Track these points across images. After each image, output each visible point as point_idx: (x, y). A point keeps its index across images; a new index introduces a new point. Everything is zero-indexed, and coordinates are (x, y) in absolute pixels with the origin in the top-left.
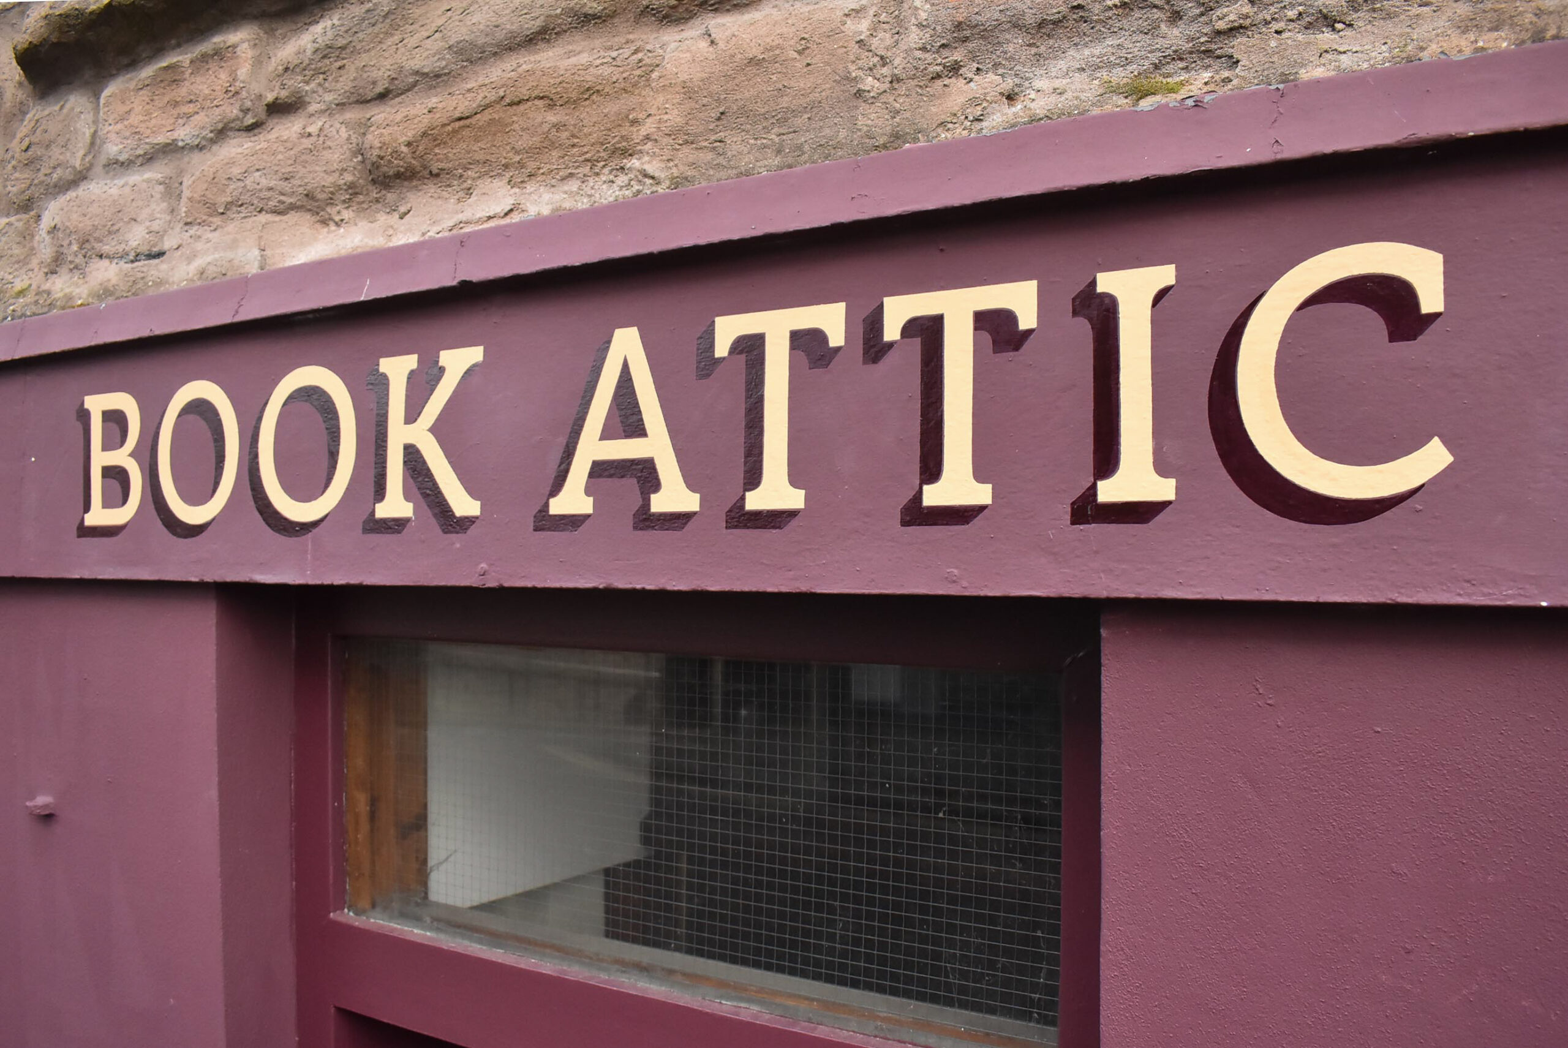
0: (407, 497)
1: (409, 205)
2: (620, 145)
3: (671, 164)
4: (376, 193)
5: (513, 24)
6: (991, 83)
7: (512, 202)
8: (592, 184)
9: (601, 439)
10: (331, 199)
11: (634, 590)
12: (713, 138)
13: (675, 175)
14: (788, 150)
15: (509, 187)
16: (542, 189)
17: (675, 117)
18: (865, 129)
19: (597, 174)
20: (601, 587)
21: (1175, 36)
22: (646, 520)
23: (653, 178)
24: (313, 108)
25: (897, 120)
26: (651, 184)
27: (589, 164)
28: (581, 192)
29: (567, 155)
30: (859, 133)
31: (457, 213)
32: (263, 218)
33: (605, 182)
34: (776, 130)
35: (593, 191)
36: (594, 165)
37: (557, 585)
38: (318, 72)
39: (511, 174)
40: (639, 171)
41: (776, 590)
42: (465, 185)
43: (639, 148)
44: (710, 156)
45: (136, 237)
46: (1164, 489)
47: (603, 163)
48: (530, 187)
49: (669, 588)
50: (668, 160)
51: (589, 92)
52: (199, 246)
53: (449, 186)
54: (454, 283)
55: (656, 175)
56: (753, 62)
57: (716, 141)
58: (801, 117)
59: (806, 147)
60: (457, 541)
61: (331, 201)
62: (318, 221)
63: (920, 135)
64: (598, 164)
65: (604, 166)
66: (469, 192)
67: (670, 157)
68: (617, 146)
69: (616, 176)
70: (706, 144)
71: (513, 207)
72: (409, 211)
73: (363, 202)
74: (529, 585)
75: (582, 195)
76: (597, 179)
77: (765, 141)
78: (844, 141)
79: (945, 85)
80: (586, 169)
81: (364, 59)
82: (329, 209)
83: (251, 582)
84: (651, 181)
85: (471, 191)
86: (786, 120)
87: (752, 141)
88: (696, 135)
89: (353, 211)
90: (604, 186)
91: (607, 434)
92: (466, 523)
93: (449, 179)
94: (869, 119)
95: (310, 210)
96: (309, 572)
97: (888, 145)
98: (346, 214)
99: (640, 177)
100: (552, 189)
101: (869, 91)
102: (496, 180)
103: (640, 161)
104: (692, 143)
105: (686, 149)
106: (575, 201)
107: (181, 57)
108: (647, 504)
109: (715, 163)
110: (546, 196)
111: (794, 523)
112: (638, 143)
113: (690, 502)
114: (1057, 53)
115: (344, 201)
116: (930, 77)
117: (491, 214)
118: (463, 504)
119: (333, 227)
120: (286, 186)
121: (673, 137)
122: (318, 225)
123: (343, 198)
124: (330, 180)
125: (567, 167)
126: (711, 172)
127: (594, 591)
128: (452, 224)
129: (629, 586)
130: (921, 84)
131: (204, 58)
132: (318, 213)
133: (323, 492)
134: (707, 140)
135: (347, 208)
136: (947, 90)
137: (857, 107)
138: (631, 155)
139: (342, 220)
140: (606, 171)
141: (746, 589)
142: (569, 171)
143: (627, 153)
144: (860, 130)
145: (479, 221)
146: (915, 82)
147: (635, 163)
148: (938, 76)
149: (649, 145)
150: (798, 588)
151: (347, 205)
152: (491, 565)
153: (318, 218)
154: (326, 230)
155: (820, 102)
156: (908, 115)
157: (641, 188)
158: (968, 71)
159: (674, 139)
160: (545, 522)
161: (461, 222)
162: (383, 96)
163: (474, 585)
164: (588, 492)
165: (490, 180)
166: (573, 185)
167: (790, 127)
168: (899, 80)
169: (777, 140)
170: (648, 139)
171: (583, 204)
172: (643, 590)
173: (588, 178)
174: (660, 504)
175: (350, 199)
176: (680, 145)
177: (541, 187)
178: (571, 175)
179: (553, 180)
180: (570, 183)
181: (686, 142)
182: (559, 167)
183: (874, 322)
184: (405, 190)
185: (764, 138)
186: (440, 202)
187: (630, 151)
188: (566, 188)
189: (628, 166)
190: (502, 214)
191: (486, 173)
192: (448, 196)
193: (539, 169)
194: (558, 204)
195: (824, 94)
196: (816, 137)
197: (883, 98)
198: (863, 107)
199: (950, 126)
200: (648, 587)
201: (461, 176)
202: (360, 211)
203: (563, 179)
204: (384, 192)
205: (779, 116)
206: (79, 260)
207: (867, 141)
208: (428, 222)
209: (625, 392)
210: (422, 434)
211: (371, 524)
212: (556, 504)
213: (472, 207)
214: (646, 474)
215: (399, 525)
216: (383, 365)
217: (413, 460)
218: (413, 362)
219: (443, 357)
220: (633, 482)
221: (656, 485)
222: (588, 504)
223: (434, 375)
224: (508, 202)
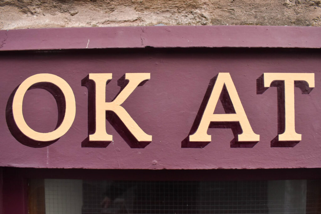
0: (108, 132)
1: (76, 11)
2: (193, 4)
3: (212, 14)
4: (55, 4)
7: (137, 17)
8: (177, 16)
9: (214, 113)
10: (31, 3)
11: (232, 170)
12: (229, 8)
13: (214, 18)
14: (259, 18)
15: (135, 11)
16: (152, 14)
18: (287, 16)
19: (179, 12)
20: (216, 168)
22: (236, 144)
23: (205, 18)
25: (299, 15)
26: (205, 20)
27: (177, 8)
28: (172, 18)
29: (166, 3)
30: (285, 17)
31: (106, 17)
33: (183, 16)
34: (254, 10)
35: (177, 18)
36: (179, 9)
37: (195, 168)
39: (136, 6)
40: (200, 14)
41: (291, 168)
42: (110, 7)
43: (201, 6)
44: (228, 14)
47: (183, 9)
48: (146, 12)
49: (248, 168)
50: (211, 13)
53: (101, 6)
54: (143, 46)
55: (207, 17)
57: (231, 9)
58: (263, 8)
59: (266, 18)
60: (139, 151)
62: (21, 11)
63: (307, 21)
64: (181, 9)
65: (184, 10)
66: (112, 10)
67: (212, 12)
68: (191, 4)
69: (188, 15)
70: (226, 10)
71: (137, 18)
72: (77, 13)
73: (47, 6)
74: (180, 168)
75: (172, 19)
76: (179, 14)
77: (250, 13)
78: (280, 18)
79: (315, 8)
80: (176, 10)
82: (29, 7)
83: (9, 166)
84: (205, 19)
85: (114, 9)
86: (258, 7)
87: (245, 12)
88: (223, 6)
89: (41, 9)
90: (183, 17)
91: (216, 112)
92: (144, 144)
93: (101, 3)
94: (288, 13)
95: (17, 6)
96: (47, 163)
97: (295, 22)
98: (38, 10)
99: (200, 17)
100: (157, 15)
101: (289, 4)
102: (126, 7)
103: (200, 11)
104: (221, 8)
105: (218, 10)
106: (169, 21)
108: (236, 138)
109: (230, 17)
110: (154, 17)
111: (298, 145)
112: (201, 4)
113: (256, 138)
115: (37, 5)
116: (310, 4)
117: (127, 20)
118: (141, 135)
119: (29, 14)
121: (214, 5)
122: (21, 13)
123: (37, 3)
125: (166, 8)
126: (229, 20)
127: (213, 170)
128: (104, 21)
129: (229, 168)
130: (307, 6)
132: (22, 8)
133: (55, 129)
134: (226, 8)
135: (38, 8)
136: (315, 9)
137: (284, 9)
138: (196, 8)
139: (35, 12)
140: (184, 12)
141: (280, 168)
142: (167, 9)
143: (195, 7)
144: (285, 16)
145: (120, 22)
146: (304, 5)
147: (198, 11)
148: (313, 5)
149: (205, 6)
150: (300, 167)
151: (38, 6)
152: (159, 161)
153: (22, 10)
154: (26, 15)
155: (270, 4)
156: (302, 14)
157: (200, 20)
159: (214, 6)
160: (186, 144)
161: (108, 21)
163: (149, 169)
164: (208, 133)
165: (124, 7)
166: (168, 15)
167: (259, 10)
168: (299, 3)
169: (254, 13)
170: (205, 4)
171: (173, 23)
172: (236, 169)
173: (175, 13)
174: (241, 138)
175: (41, 4)
176: (216, 8)
177: (152, 13)
178: (168, 11)
179: (158, 12)
180: (166, 14)
181: (218, 8)
182: (162, 7)
184: (74, 4)
185: (250, 12)
186: (94, 11)
187: (196, 7)
188: (164, 15)
189: (195, 11)
190: (132, 21)
191: (123, 4)
192: (99, 10)
193: (151, 6)
194: (160, 21)
195: (271, 2)
196: (270, 15)
197: (293, 8)
198: (286, 9)
199: (316, 20)
200: (238, 168)
201: (109, 3)
202: (46, 9)
203: (163, 12)
204: (60, 4)
205: (256, 6)
207: (288, 20)
208: (89, 19)
209: (225, 97)
210: (117, 107)
211: (87, 143)
212: (193, 138)
213: (115, 16)
214: (236, 127)
215: (103, 144)
216: (92, 76)
217: (111, 117)
218: (109, 76)
219: (128, 76)
220: (230, 130)
221: (241, 132)
222: (208, 138)
223: (123, 83)
224: (135, 17)
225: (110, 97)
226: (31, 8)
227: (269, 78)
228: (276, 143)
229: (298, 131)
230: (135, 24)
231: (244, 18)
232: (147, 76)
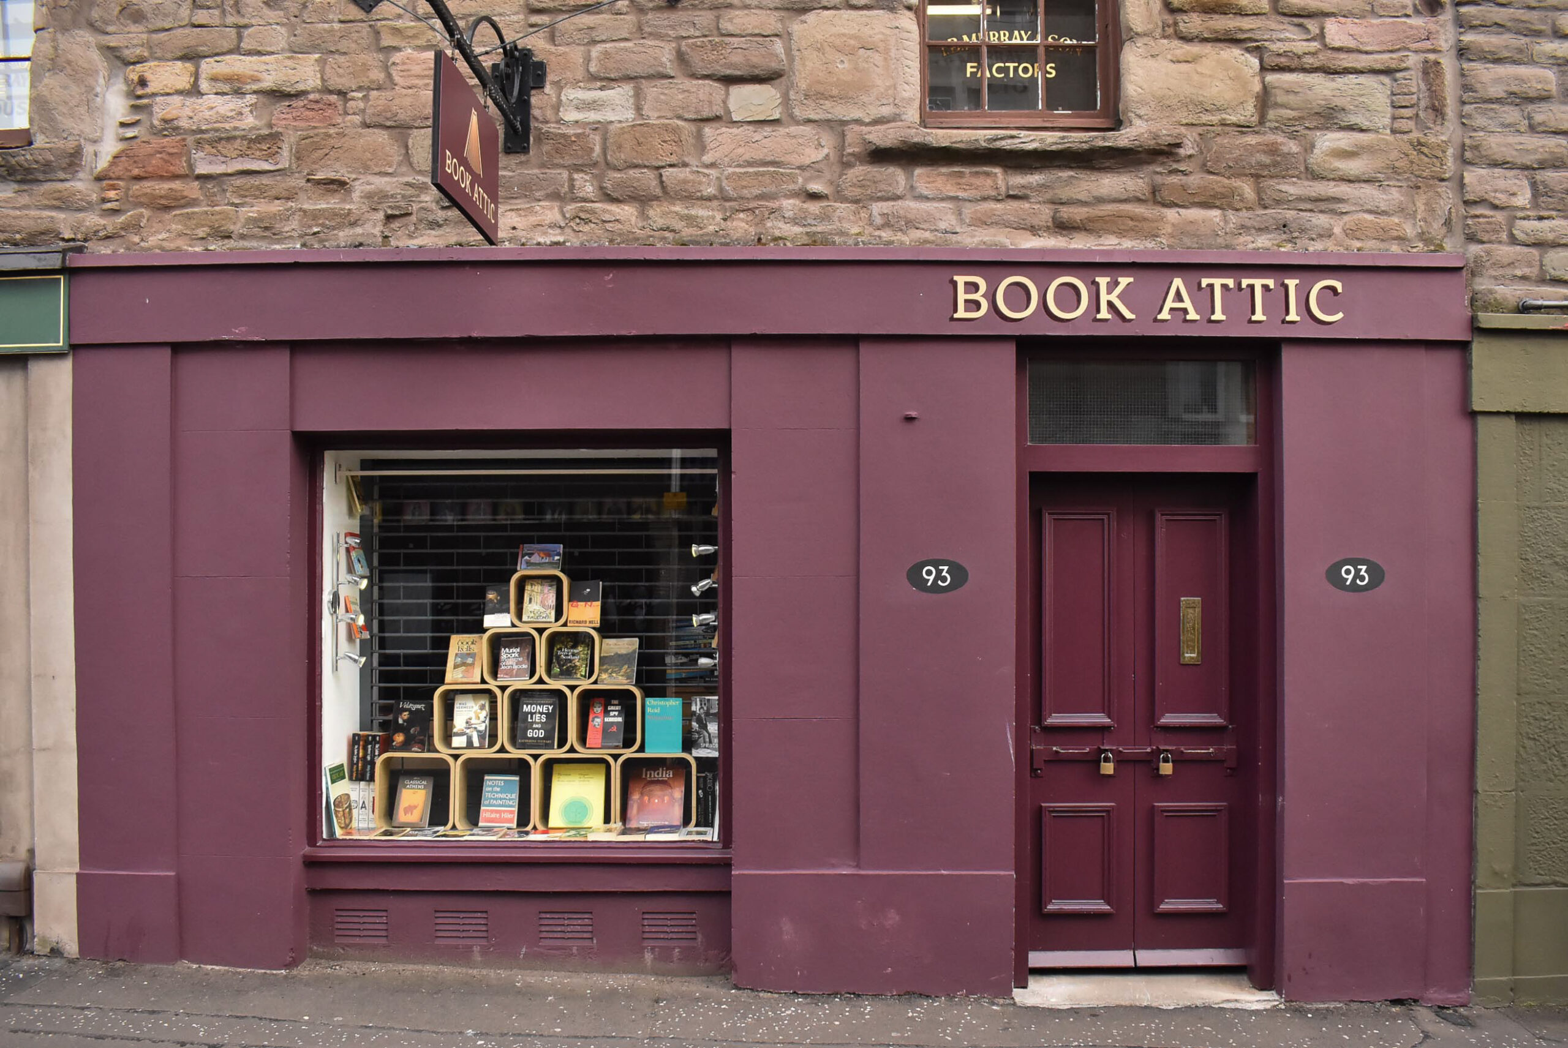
0: (1109, 313)
1: (1076, 237)
3: (1168, 241)
4: (1060, 231)
5: (1115, 195)
6: (1250, 238)
7: (1119, 243)
8: (1145, 242)
9: (1172, 303)
11: (1183, 336)
12: (1180, 237)
15: (1117, 239)
17: (1170, 231)
19: (1146, 240)
21: (1284, 237)
22: (1186, 321)
23: (1163, 244)
24: (1032, 200)
25: (1227, 242)
28: (1142, 244)
29: (1137, 234)
30: (1218, 244)
31: (1095, 242)
32: (1009, 229)
33: (1149, 242)
34: (1196, 238)
35: (1145, 244)
36: (1146, 238)
37: (1161, 335)
38: (1037, 191)
39: (1118, 235)
41: (1219, 336)
42: (1098, 235)
43: (1160, 236)
44: (1180, 241)
45: (943, 225)
46: (1298, 319)
47: (1148, 238)
48: (1125, 240)
49: (1192, 336)
51: (1145, 219)
52: (976, 233)
53: (1094, 234)
55: (1165, 244)
56: (1191, 222)
58: (1203, 237)
59: (1205, 245)
60: (1127, 325)
61: (1040, 230)
63: (1231, 247)
66: (1100, 237)
68: (1154, 234)
69: (1152, 242)
70: (1178, 238)
72: (1074, 239)
73: (1051, 232)
74: (1152, 335)
78: (1214, 245)
80: (1144, 239)
81: (1057, 191)
86: (1199, 237)
87: (1190, 240)
88: (1176, 236)
90: (1149, 244)
91: (1173, 301)
92: (1130, 320)
93: (1094, 232)
94: (1220, 241)
97: (1224, 248)
98: (1045, 235)
99: (1160, 243)
100: (1132, 242)
101: (1220, 235)
102: (1112, 236)
103: (1160, 239)
104: (1174, 237)
105: (1172, 238)
106: (1138, 246)
107: (967, 170)
108: (1186, 317)
109: (1181, 243)
110: (1129, 242)
111: (1224, 323)
113: (1198, 317)
114: (1261, 235)
116: (1234, 234)
117: (1112, 244)
118: (1128, 315)
119: (1040, 238)
120: (1022, 221)
122: (1034, 237)
123: (1044, 230)
124: (1041, 223)
125: (1137, 237)
126: (1179, 246)
131: (977, 173)
132: (1033, 232)
133: (1075, 311)
136: (1239, 238)
139: (1044, 237)
140: (1149, 240)
141: (1212, 336)
143: (1157, 237)
144: (1218, 242)
146: (1231, 235)
147: (1158, 239)
148: (1236, 235)
149: (1163, 236)
150: (1225, 336)
151: (1046, 232)
152: (1140, 330)
153: (1034, 234)
154: (1038, 239)
156: (1230, 241)
157: (1161, 246)
158: (1244, 235)
159: (1169, 236)
160: (1156, 320)
162: (1062, 204)
163: (1136, 335)
164: (1169, 314)
165: (1109, 235)
166: (1138, 241)
167: (1200, 239)
168: (1227, 234)
169: (1196, 241)
170: (1163, 234)
171: (1142, 247)
172: (1185, 336)
174: (1188, 317)
175: (1048, 231)
179: (1133, 240)
182: (1135, 236)
183: (1240, 284)
184: (1074, 232)
185: (1193, 240)
186: (1087, 238)
188: (1136, 242)
189: (1156, 240)
191: (1108, 233)
192: (1091, 237)
193: (1128, 236)
194: (1132, 246)
195: (1208, 233)
196: (1207, 242)
197: (1223, 237)
198: (1218, 238)
200: (1187, 336)
201: (1098, 232)
202: (1050, 234)
203: (1135, 240)
204: (1063, 231)
205: (1197, 235)
206: (904, 228)
207: (1219, 246)
208: (1083, 243)
209: (1178, 293)
210: (1114, 298)
211: (1096, 320)
212: (1160, 317)
213: (1102, 241)
214: (1185, 311)
215: (1106, 320)
216: (1097, 279)
217: (1110, 304)
218: (1108, 279)
219: (1120, 279)
220: (1181, 313)
221: (1188, 313)
222: (1169, 317)
223: (1117, 284)
224: (1117, 242)
225: (1109, 292)
226: (1039, 232)
227: (1205, 282)
228: (1210, 321)
229: (1223, 313)
230: (1117, 247)
231: (1189, 244)
232: (1131, 280)
